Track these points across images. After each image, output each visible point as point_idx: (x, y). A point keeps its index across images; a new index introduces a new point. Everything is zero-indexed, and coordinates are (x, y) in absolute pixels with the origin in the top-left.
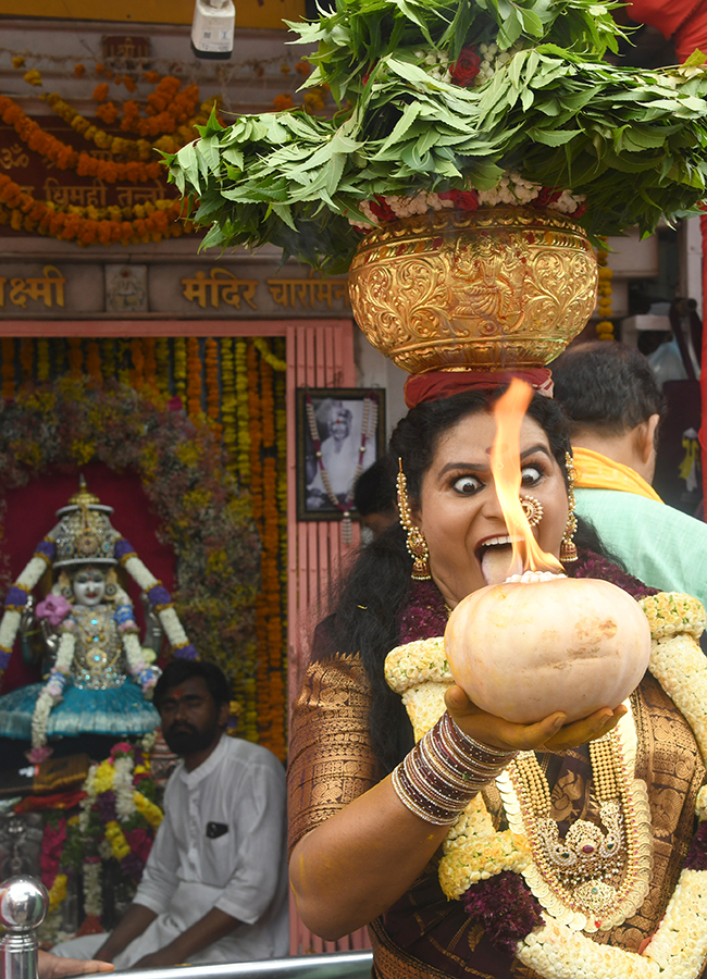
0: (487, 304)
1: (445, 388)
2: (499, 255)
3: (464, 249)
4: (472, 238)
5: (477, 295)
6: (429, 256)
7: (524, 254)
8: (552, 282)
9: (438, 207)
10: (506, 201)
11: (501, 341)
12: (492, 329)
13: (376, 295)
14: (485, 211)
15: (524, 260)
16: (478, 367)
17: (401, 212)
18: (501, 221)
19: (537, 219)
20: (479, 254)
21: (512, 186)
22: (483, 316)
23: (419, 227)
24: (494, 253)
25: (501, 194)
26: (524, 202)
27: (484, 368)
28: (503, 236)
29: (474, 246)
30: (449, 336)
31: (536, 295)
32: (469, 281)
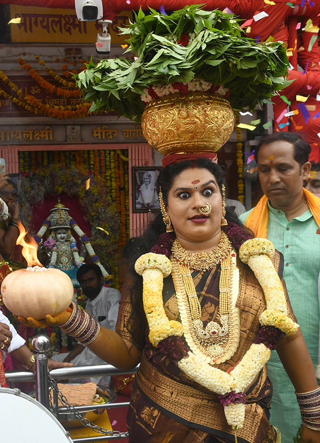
0: (191, 127)
1: (177, 160)
2: (196, 109)
3: (183, 107)
4: (186, 103)
5: (188, 124)
6: (169, 110)
7: (206, 109)
8: (216, 120)
9: (173, 92)
10: (199, 89)
11: (197, 142)
12: (193, 137)
13: (150, 125)
14: (191, 93)
15: (205, 111)
16: (189, 152)
17: (159, 95)
18: (197, 97)
19: (211, 96)
20: (188, 109)
21: (201, 84)
22: (190, 132)
23: (166, 100)
24: (194, 108)
25: (197, 87)
26: (205, 90)
27: (191, 152)
28: (197, 103)
29: (186, 106)
30: (177, 140)
31: (210, 124)
32: (184, 119)
